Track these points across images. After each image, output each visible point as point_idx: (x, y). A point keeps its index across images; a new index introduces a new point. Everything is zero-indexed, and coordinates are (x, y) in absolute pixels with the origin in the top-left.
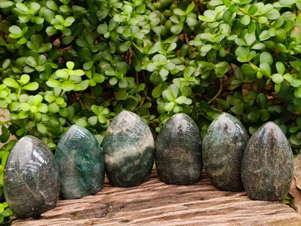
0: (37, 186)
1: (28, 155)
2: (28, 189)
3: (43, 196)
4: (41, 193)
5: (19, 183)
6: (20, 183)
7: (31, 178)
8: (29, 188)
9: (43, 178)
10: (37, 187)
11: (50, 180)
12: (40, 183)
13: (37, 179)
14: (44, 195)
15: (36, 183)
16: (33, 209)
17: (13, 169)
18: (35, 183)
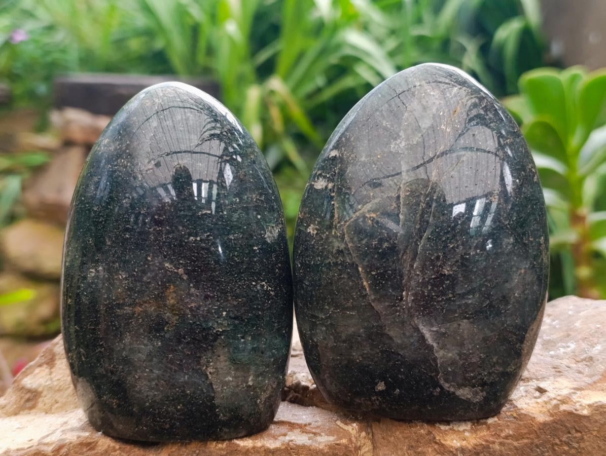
0: (408, 290)
1: (403, 144)
2: (363, 288)
3: (430, 348)
4: (421, 327)
5: (334, 251)
6: (340, 252)
7: (386, 245)
8: (370, 286)
9: (444, 263)
10: (408, 297)
11: (482, 285)
12: (424, 284)
13: (414, 259)
14: (435, 345)
15: (406, 278)
16: (381, 387)
17: (326, 187)
18: (402, 276)
